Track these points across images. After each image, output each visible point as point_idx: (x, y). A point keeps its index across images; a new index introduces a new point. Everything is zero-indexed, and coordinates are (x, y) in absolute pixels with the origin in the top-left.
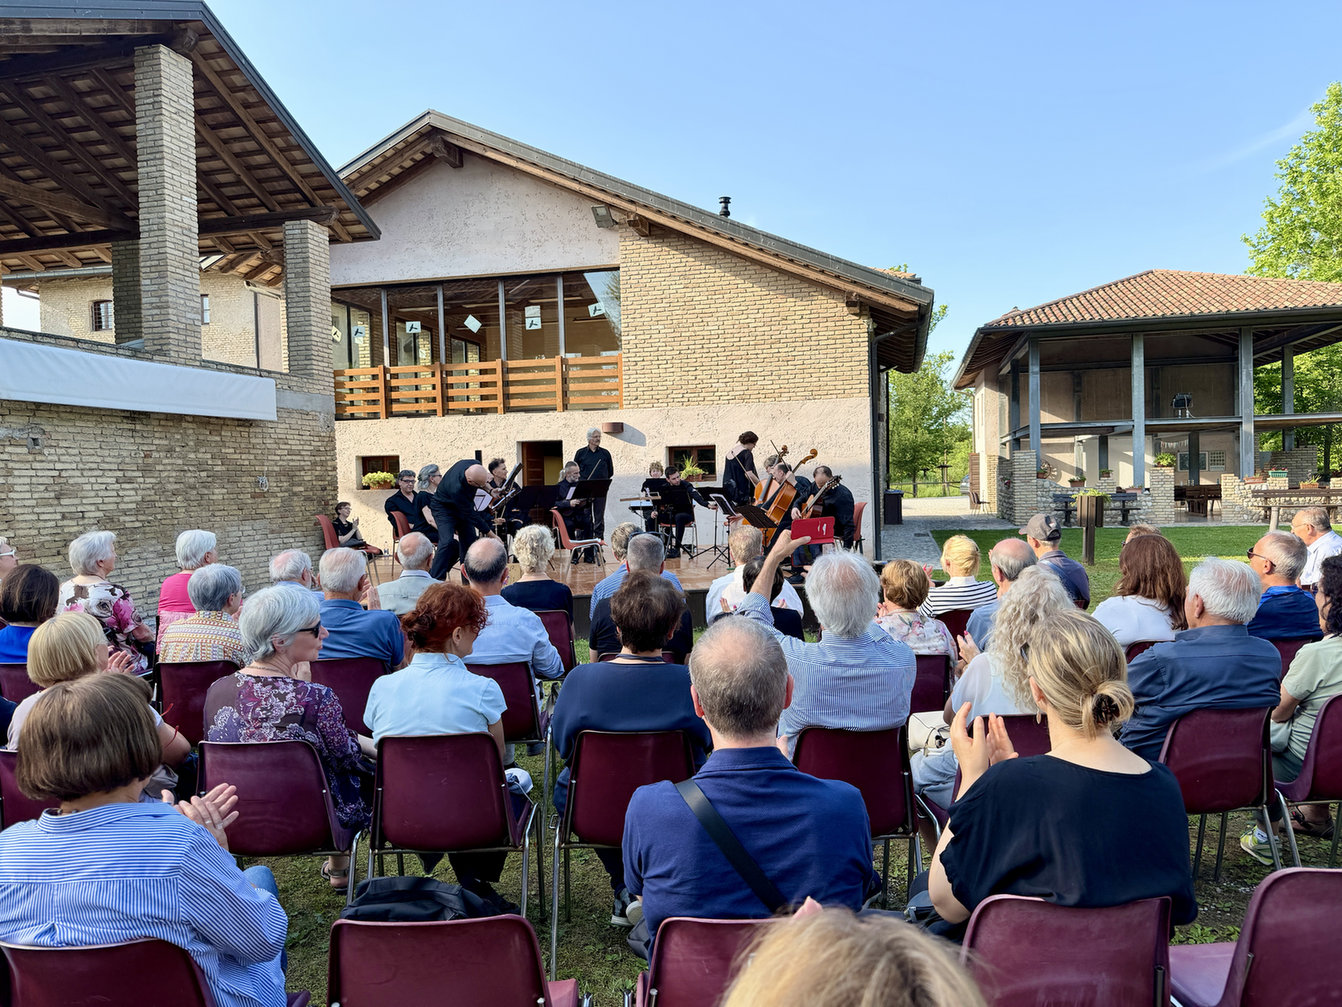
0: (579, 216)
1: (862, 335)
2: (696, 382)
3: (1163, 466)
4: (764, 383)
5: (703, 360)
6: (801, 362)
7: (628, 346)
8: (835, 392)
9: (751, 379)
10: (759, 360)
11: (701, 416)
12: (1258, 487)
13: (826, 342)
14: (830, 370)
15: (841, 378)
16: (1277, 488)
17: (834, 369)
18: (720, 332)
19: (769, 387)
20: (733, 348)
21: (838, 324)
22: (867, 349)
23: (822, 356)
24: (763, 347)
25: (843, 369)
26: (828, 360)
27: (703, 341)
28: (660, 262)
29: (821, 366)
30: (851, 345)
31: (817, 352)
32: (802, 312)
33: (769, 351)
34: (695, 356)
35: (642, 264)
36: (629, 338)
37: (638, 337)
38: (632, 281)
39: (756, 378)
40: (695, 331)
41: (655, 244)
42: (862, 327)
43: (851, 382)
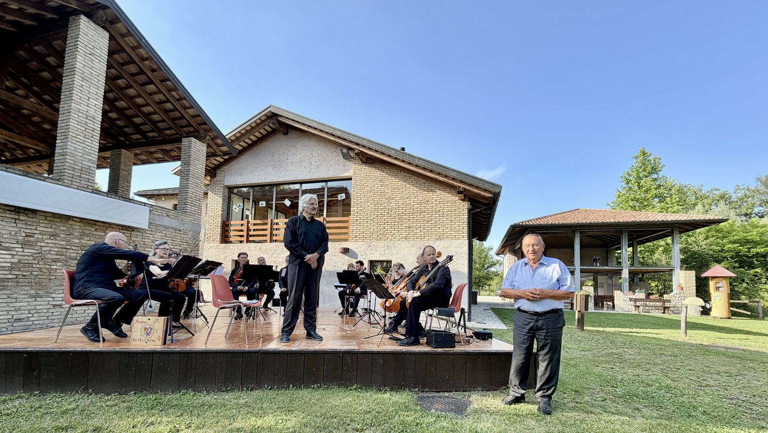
0: (336, 155)
1: (465, 210)
2: (384, 230)
3: (589, 286)
4: (416, 231)
5: (388, 219)
6: (434, 222)
7: (354, 213)
8: (451, 237)
9: (410, 229)
10: (414, 221)
11: (386, 246)
12: (631, 297)
13: (447, 213)
14: (449, 226)
15: (454, 230)
16: (640, 298)
17: (451, 226)
18: (396, 207)
19: (419, 233)
20: (402, 215)
21: (453, 204)
22: (467, 216)
23: (445, 219)
24: (417, 214)
25: (455, 226)
26: (448, 222)
27: (389, 211)
28: (371, 174)
29: (444, 224)
30: (459, 215)
31: (443, 217)
32: (436, 199)
33: (419, 216)
34: (384, 218)
35: (362, 175)
36: (354, 209)
37: (359, 208)
38: (357, 183)
39: (413, 229)
40: (385, 206)
41: (369, 166)
42: (465, 206)
43: (459, 232)
